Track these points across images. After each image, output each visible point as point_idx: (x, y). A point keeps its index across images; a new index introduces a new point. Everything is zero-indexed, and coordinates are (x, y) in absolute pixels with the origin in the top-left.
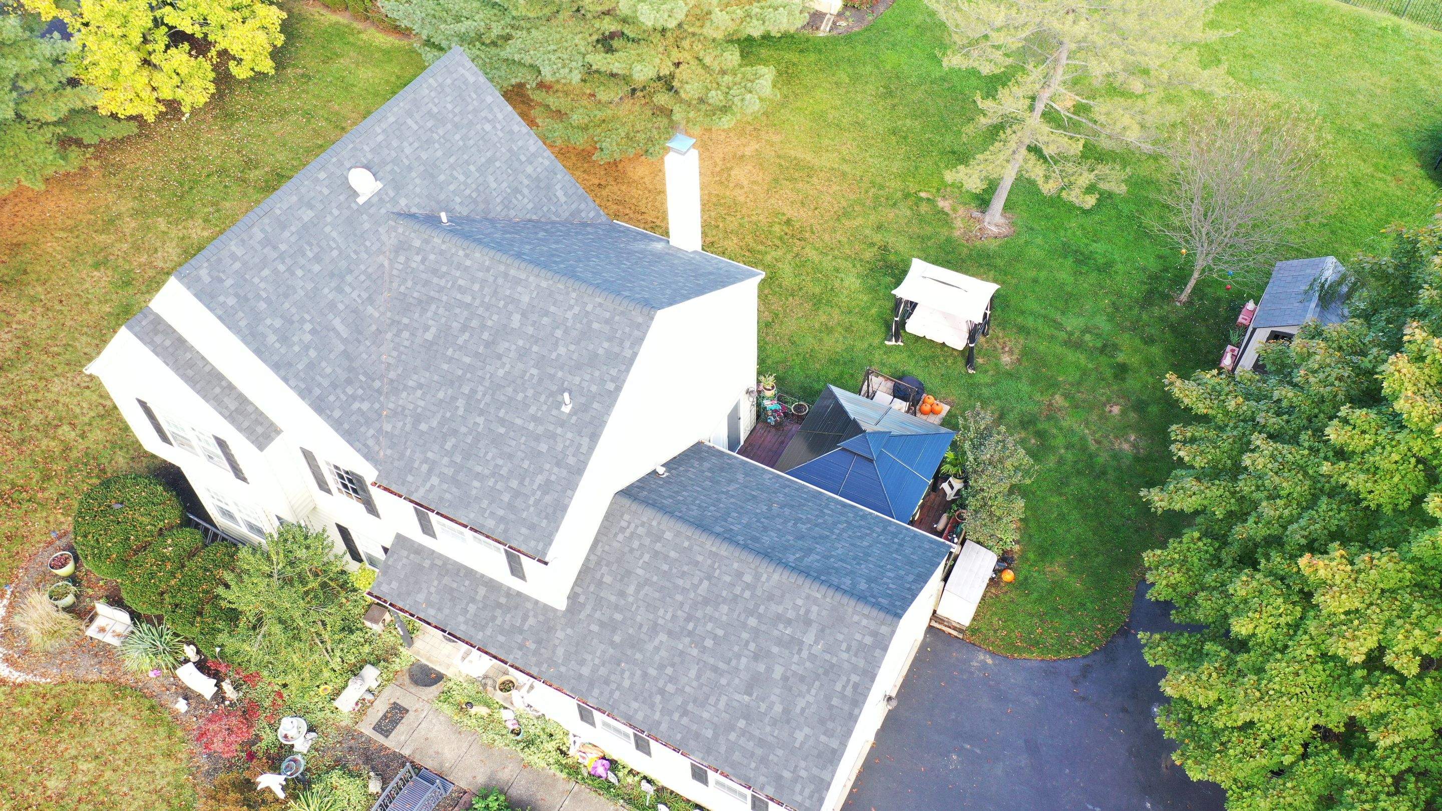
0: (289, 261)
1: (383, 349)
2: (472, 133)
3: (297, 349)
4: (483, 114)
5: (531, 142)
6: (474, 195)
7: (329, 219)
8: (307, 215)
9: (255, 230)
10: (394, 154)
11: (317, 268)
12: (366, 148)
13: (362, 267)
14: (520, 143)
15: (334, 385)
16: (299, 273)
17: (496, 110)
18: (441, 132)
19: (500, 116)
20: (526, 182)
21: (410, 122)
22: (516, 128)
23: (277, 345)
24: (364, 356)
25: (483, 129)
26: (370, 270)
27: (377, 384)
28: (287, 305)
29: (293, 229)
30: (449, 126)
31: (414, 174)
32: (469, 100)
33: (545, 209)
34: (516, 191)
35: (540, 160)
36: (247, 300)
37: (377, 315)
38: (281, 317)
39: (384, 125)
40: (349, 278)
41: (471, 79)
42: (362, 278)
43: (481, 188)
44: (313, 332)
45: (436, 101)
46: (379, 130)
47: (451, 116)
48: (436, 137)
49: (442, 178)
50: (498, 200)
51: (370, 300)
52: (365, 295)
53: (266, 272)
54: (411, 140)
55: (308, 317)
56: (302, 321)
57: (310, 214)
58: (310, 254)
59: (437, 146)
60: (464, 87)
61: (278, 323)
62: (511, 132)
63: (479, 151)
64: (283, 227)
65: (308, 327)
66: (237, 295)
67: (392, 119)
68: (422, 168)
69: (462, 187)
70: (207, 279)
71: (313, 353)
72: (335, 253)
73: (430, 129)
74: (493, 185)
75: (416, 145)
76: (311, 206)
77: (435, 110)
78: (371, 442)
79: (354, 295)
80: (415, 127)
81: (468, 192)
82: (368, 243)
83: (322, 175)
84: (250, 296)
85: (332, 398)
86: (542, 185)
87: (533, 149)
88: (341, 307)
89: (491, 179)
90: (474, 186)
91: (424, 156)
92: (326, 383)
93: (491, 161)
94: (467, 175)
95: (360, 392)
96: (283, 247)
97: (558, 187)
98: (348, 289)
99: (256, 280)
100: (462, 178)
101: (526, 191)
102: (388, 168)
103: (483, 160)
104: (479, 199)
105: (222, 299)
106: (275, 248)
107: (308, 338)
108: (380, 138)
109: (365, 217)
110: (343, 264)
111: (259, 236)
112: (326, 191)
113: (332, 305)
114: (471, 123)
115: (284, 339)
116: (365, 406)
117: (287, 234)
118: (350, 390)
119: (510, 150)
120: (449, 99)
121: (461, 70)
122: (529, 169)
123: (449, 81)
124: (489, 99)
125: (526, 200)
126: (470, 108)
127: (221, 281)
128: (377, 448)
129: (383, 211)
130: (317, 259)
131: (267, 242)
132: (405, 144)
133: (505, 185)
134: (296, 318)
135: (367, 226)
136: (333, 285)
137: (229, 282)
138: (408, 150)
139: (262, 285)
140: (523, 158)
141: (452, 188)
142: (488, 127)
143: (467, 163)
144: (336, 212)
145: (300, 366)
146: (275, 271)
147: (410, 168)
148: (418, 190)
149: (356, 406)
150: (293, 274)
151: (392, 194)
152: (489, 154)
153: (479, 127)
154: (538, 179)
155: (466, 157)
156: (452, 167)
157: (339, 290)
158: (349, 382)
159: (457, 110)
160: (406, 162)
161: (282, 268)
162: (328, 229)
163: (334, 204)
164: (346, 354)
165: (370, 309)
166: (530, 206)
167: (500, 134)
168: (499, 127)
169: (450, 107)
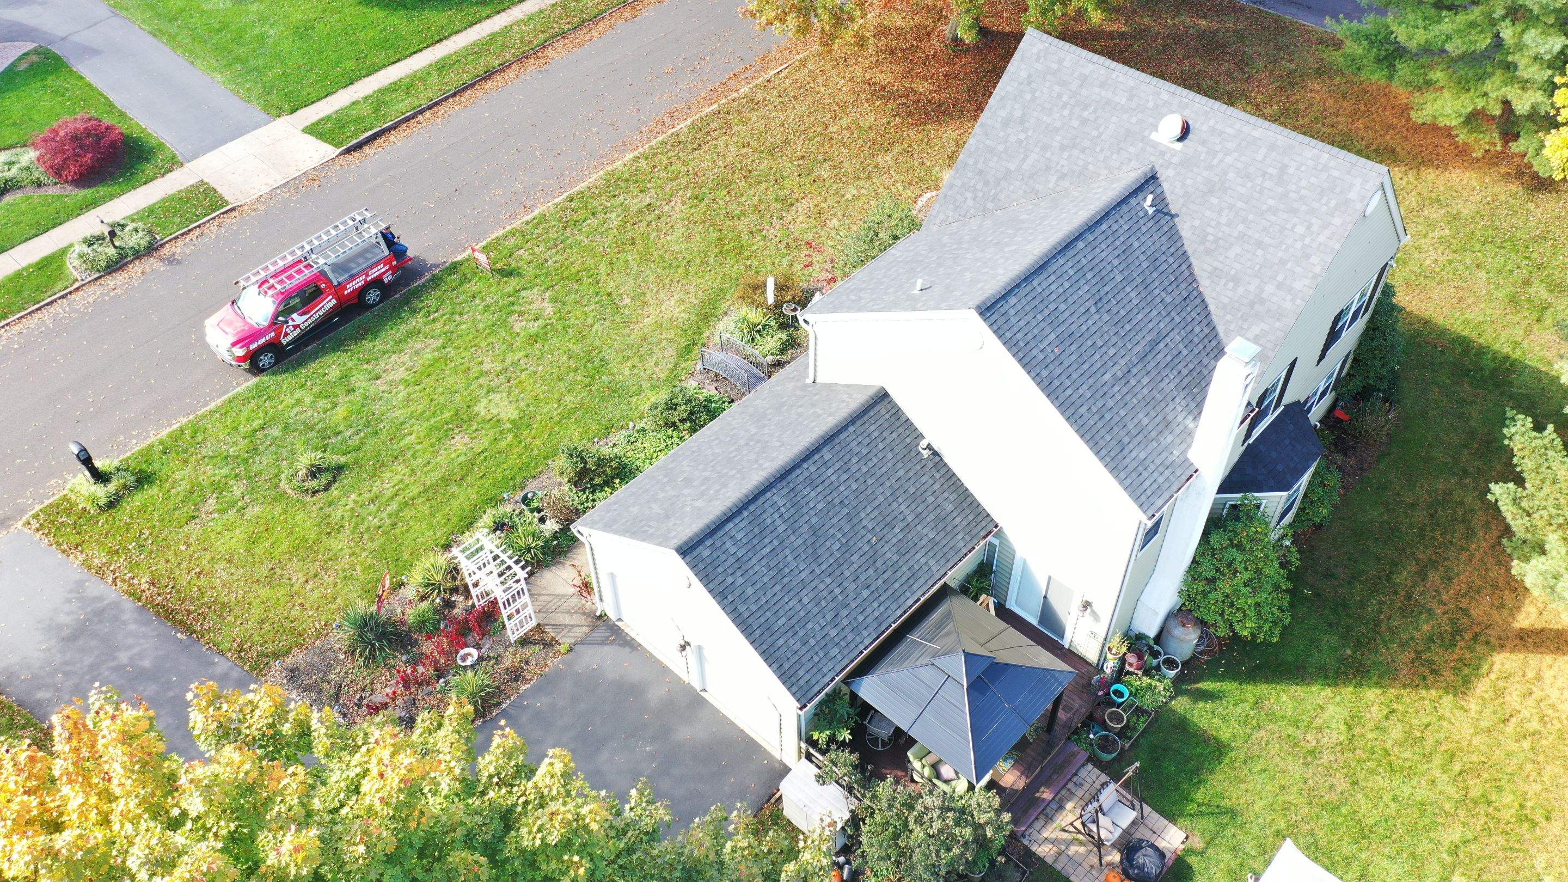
0: (1072, 101)
1: (1022, 200)
2: (1285, 216)
3: (1002, 134)
4: (1314, 220)
5: (1307, 282)
6: (1210, 238)
7: (1125, 117)
8: (1122, 99)
9: (1091, 67)
10: (1218, 148)
11: (1075, 123)
12: (1212, 123)
13: (1090, 160)
14: (1298, 270)
15: (981, 172)
16: (1066, 112)
17: (1327, 232)
18: (1267, 184)
19: (1322, 238)
20: (1252, 288)
21: (1263, 151)
22: (1314, 259)
23: (999, 120)
24: (1012, 188)
25: (1294, 226)
26: (1091, 167)
27: (990, 206)
28: (1035, 114)
29: (1103, 93)
30: (1280, 190)
31: (1205, 174)
32: (1324, 201)
33: (1229, 317)
34: (1236, 280)
35: (1289, 297)
36: (1029, 84)
37: (1051, 185)
38: (1024, 114)
39: (1246, 129)
40: (1076, 152)
41: (1352, 195)
42: (1081, 162)
43: (1221, 242)
44: (1020, 142)
45: (1303, 168)
46: (1238, 126)
47: (1293, 187)
48: (1259, 181)
49: (1215, 201)
50: (1216, 264)
51: (1063, 177)
52: (1065, 170)
53: (1057, 88)
54: (1243, 159)
55: (1030, 133)
56: (1025, 131)
57: (1123, 101)
58: (1086, 114)
59: (1249, 185)
60: (1338, 190)
61: (1018, 114)
62: (1307, 256)
63: (1264, 229)
64: (1103, 85)
65: (1022, 136)
66: (1030, 76)
67: (1257, 133)
68: (1216, 179)
69: (1213, 223)
70: (1035, 50)
71: (1001, 148)
72: (1095, 133)
73: (1265, 173)
74: (1231, 254)
75: (1240, 165)
76: (1130, 99)
77: (1291, 170)
78: (941, 216)
79: (1063, 162)
80: (1259, 158)
81: (1210, 230)
82: (1115, 156)
83: (1165, 96)
84: (1034, 85)
85: (969, 175)
86: (1258, 307)
87: (1298, 285)
88: (1048, 155)
89: (1237, 249)
90: (1220, 235)
91: (1231, 175)
92: (980, 166)
93: (1259, 244)
94: (1229, 225)
95: (980, 194)
96: (1084, 92)
97: (1266, 327)
98: (1066, 154)
99: (1048, 84)
100: (1223, 220)
101: (1241, 290)
102: (1200, 148)
103: (1257, 236)
104: (1208, 245)
105: (1023, 66)
106: (1081, 86)
107: (1013, 139)
108: (1230, 131)
109: (1141, 145)
110: (1087, 143)
111: (1086, 71)
112: (1151, 105)
113: (1045, 148)
114: (1294, 211)
115: (1006, 123)
116: (970, 202)
117: (1097, 90)
118: (979, 186)
119: (1283, 262)
120: (1313, 180)
121: (1358, 182)
122: (1270, 288)
123: (1336, 173)
124: (1337, 221)
125: (1230, 294)
126: (1315, 205)
127: (1038, 60)
128: (938, 222)
129: (1153, 159)
130: (1084, 122)
131: (1084, 79)
132: (1236, 155)
133: (1238, 267)
134: (1027, 125)
135: (1132, 149)
136: (1065, 142)
137: (1039, 66)
138: (1229, 160)
139: (1045, 90)
140: (1280, 278)
141: (1208, 213)
142: (1300, 229)
143: (1244, 221)
144: (1134, 120)
145: (988, 142)
146: (1060, 96)
147: (1210, 167)
148: (1189, 182)
149: (969, 195)
150: (1064, 107)
151: (1175, 160)
152: (1267, 240)
153: (1295, 220)
154: (1262, 301)
155: (1251, 217)
156: (1231, 207)
157: (1063, 148)
158: (986, 183)
159: (1303, 192)
160: (1215, 162)
161: (1065, 98)
162: (1114, 119)
163: (1140, 116)
164: (1008, 171)
165: (1053, 179)
166: (1226, 301)
167: (1299, 245)
168: (1307, 241)
169: (1304, 183)
